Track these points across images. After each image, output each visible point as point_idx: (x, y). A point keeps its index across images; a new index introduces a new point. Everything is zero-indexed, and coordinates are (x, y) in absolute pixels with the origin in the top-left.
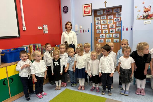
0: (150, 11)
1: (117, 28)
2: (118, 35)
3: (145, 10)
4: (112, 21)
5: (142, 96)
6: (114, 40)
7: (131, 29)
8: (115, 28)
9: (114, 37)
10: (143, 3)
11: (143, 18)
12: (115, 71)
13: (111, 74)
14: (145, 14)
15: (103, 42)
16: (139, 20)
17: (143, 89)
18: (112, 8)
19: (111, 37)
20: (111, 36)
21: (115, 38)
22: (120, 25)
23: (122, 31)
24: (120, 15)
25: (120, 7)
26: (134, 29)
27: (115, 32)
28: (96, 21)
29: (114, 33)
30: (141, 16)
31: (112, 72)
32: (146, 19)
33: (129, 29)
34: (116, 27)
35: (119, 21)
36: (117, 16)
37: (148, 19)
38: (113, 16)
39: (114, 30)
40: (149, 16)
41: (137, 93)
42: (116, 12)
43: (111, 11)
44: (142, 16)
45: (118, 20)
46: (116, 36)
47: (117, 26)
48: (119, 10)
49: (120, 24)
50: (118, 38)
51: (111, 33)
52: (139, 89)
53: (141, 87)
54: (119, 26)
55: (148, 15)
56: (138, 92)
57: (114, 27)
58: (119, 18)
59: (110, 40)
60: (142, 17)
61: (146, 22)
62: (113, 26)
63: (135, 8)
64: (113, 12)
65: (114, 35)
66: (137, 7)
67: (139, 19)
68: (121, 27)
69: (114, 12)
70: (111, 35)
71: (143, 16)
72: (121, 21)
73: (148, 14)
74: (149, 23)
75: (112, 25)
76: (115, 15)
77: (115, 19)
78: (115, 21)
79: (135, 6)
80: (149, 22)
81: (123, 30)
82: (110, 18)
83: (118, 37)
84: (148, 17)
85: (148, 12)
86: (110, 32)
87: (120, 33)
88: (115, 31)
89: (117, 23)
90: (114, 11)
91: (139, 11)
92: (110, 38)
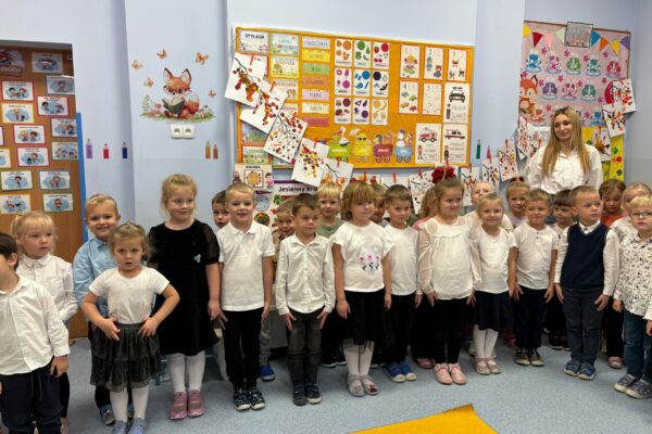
0: (188, 89)
1: (55, 146)
2: (66, 176)
4: (28, 109)
6: (47, 199)
7: (125, 153)
8: (47, 145)
9: (44, 187)
10: (163, 55)
11: (167, 115)
14: (173, 100)
16: (151, 119)
18: (27, 50)
19: (30, 186)
20: (26, 184)
21: (47, 192)
23: (86, 160)
24: (65, 87)
25: (65, 53)
27: (46, 163)
29: (45, 168)
30: (159, 106)
32: (178, 118)
33: (115, 153)
34: (50, 138)
35: (65, 113)
36: (50, 91)
37: (185, 117)
39: (43, 152)
40: (186, 107)
42: (45, 68)
43: (20, 63)
45: (60, 107)
46: (56, 182)
47: (55, 134)
48: (60, 64)
50: (65, 191)
51: (24, 168)
54: (67, 135)
55: (183, 102)
57: (41, 139)
58: (63, 102)
59: (26, 199)
61: (177, 130)
62: (35, 134)
64: (29, 67)
65: (44, 176)
66: (141, 66)
67: (152, 115)
68: (79, 140)
69: (36, 69)
70: (27, 175)
71: (166, 106)
72: (73, 113)
74: (188, 134)
75: (28, 129)
76: (39, 81)
78: (42, 112)
80: (188, 130)
81: (90, 155)
82: (18, 95)
83: (67, 186)
84: (185, 112)
86: (22, 163)
87: (77, 170)
88: (46, 157)
89: (55, 123)
90: (34, 63)
91: (150, 84)
92: (26, 191)
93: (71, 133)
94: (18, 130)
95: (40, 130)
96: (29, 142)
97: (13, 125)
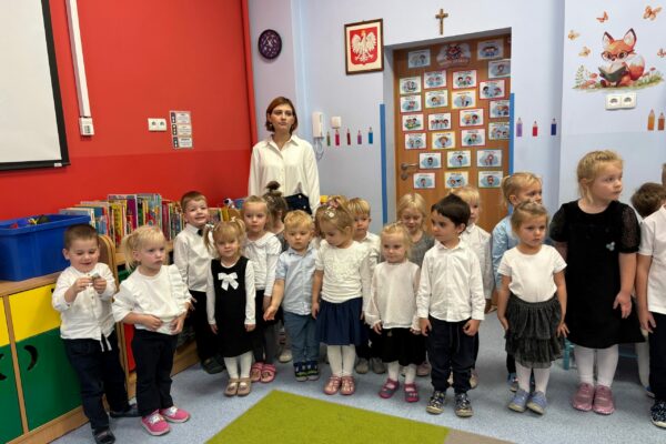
0: (631, 51)
1: (491, 126)
2: (498, 154)
3: (611, 48)
4: (472, 95)
5: (602, 417)
6: (482, 176)
7: (554, 130)
8: (485, 127)
9: (479, 164)
10: (604, 18)
11: (603, 85)
12: (487, 311)
13: (470, 322)
14: (612, 67)
15: (430, 184)
16: (585, 91)
17: (603, 388)
18: (473, 41)
19: (469, 164)
20: (466, 162)
21: (482, 169)
22: (507, 113)
23: (516, 138)
24: (503, 70)
25: (504, 37)
26: (564, 130)
27: (483, 143)
28: (403, 96)
29: (481, 148)
30: (595, 76)
31: (474, 313)
32: (616, 86)
33: (544, 130)
34: (488, 119)
35: (502, 95)
36: (491, 76)
37: (625, 85)
38: (473, 75)
39: (481, 133)
40: (627, 73)
41: (580, 407)
42: (487, 55)
43: (467, 54)
44: (598, 73)
45: (498, 89)
46: (490, 160)
47: (492, 116)
48: (501, 49)
49: (506, 107)
50: (497, 169)
51: (465, 148)
52: (587, 385)
53: (595, 378)
54: (502, 115)
55: (624, 68)
56: (582, 401)
57: (481, 121)
58: (501, 84)
59: (465, 175)
60: (599, 79)
61: (614, 100)
62: (476, 117)
63: (567, 40)
64: (475, 55)
65: (481, 154)
66: (578, 35)
67: (585, 86)
68: (511, 120)
69: (480, 57)
70: (467, 154)
71: (603, 75)
72: (509, 96)
73: (620, 66)
74: (628, 104)
75: (470, 113)
76: (481, 68)
77: (483, 85)
78: (483, 96)
79: (567, 33)
80: (628, 99)
81: (520, 133)
82: (464, 83)
83: (499, 164)
84: (626, 79)
85: (621, 56)
86: (464, 144)
87: (506, 146)
88: (483, 138)
89: (493, 105)
90: (479, 52)
91: (586, 53)
92: (465, 169)
93: (506, 113)
94: (463, 114)
95: (480, 113)
96: (470, 124)
97: (459, 110)
